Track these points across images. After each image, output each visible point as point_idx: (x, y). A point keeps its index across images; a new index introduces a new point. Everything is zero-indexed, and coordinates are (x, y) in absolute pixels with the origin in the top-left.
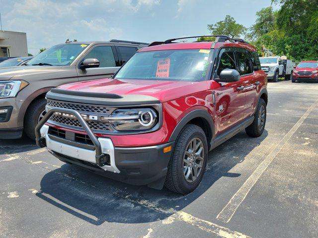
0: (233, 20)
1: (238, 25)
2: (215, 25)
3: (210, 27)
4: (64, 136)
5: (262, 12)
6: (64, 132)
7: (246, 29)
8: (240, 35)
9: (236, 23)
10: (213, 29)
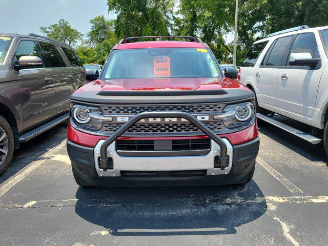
0: (68, 25)
1: (73, 30)
2: (49, 28)
3: (44, 29)
4: (152, 148)
5: (96, 19)
6: (152, 142)
7: (82, 35)
8: (76, 40)
9: (71, 28)
10: (47, 32)
